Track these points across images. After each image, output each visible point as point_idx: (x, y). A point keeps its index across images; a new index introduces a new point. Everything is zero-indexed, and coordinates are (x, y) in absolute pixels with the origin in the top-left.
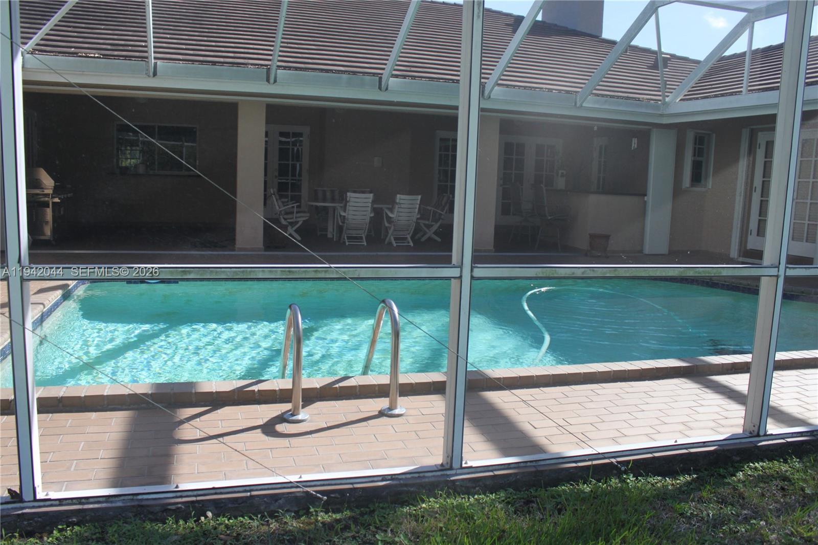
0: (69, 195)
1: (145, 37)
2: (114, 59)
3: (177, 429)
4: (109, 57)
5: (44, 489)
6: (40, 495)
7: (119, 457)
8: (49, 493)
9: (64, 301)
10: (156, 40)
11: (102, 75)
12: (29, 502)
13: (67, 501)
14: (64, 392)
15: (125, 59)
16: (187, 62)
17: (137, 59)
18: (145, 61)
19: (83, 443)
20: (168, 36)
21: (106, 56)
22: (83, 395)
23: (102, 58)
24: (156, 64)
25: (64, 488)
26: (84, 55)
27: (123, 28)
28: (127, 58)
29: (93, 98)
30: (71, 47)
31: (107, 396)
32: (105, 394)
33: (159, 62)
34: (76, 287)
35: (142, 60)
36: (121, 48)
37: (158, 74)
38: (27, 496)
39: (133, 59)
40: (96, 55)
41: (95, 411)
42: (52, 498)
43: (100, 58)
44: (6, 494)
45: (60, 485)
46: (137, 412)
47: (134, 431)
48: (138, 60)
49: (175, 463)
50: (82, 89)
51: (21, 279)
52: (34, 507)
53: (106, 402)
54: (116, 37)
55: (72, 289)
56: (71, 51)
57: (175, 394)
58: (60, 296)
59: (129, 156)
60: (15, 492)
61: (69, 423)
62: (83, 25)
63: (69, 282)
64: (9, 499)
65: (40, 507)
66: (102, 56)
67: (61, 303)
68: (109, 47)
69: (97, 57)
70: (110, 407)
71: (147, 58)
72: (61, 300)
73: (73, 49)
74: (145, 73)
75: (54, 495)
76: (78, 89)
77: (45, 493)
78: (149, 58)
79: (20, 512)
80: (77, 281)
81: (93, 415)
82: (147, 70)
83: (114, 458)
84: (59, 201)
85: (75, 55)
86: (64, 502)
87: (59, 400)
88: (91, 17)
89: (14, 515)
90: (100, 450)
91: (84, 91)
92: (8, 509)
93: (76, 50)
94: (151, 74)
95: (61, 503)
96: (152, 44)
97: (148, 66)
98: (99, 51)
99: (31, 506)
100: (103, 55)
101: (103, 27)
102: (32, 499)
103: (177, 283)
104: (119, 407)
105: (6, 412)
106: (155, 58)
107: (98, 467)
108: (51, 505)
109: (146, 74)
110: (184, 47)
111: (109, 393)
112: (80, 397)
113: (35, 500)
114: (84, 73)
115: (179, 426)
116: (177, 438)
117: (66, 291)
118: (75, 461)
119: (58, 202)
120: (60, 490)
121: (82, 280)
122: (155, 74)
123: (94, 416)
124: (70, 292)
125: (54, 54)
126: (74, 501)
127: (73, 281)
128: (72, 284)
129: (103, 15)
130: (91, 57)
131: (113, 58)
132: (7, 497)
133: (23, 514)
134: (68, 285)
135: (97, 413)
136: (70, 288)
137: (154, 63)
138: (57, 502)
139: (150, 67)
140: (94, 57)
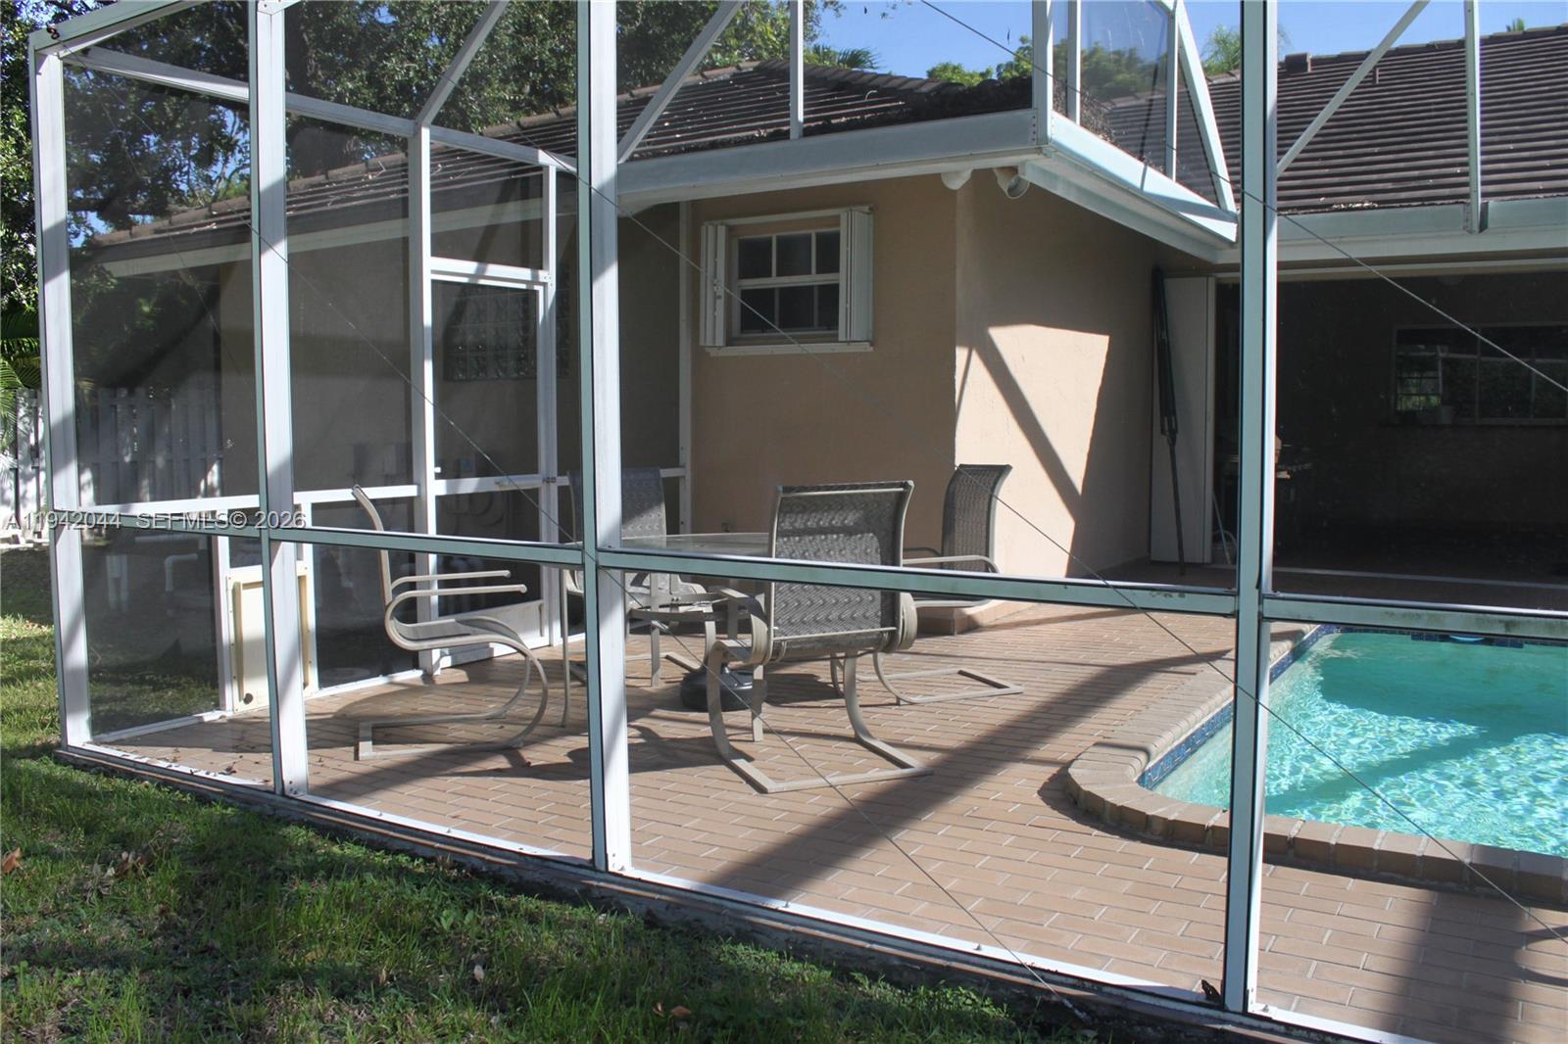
0: (1307, 466)
1: (1465, 155)
2: (1401, 206)
3: (1524, 948)
4: (1386, 205)
5: (1259, 998)
6: (1254, 1007)
7: (1400, 974)
8: (1270, 1008)
9: (1294, 661)
10: (1485, 157)
11: (1377, 240)
12: (1235, 1013)
13: (1300, 1032)
14: (1299, 830)
15: (1423, 205)
16: (1555, 194)
17: (1446, 202)
18: (1462, 202)
19: (1329, 932)
20: (1511, 146)
21: (1384, 204)
22: (1333, 842)
23: (1378, 208)
24: (1485, 206)
25: (1294, 1006)
26: (1343, 206)
27: (1416, 145)
28: (1426, 203)
29: (1392, 282)
30: (1319, 196)
31: (1379, 851)
32: (1376, 847)
33: (1492, 202)
34: (1315, 637)
35: (1457, 203)
36: (1413, 184)
37: (1490, 225)
38: (1233, 1002)
39: (1439, 202)
40: (1366, 204)
41: (1355, 876)
42: (1274, 1018)
43: (1374, 208)
44: (1198, 988)
45: (1287, 1000)
46: (1436, 894)
47: (1430, 932)
48: (1449, 204)
49: (1519, 1017)
50: (1374, 269)
51: (1259, 616)
52: (1240, 1025)
53: (1375, 864)
54: (1402, 165)
55: (1307, 640)
56: (1319, 203)
57: (1520, 873)
58: (1287, 652)
59: (1413, 390)
60: (1213, 988)
61: (1304, 889)
62: (1340, 153)
63: (1305, 627)
64: (1203, 999)
65: (1251, 1027)
66: (1376, 205)
67: (1290, 665)
68: (1389, 186)
69: (1369, 208)
70: (1384, 874)
71: (1467, 196)
72: (1289, 659)
73: (1322, 199)
74: (1461, 228)
75: (1277, 1014)
76: (1366, 268)
77: (1263, 1006)
78: (1473, 195)
79: (1219, 1027)
80: (1319, 626)
81: (1351, 883)
82: (1467, 220)
83: (1388, 974)
84: (1288, 477)
85: (1327, 210)
86: (1295, 1032)
87: (1289, 842)
88: (1355, 136)
89: (1208, 1028)
90: (1363, 952)
91: (1375, 271)
92: (1200, 1015)
93: (1329, 199)
94: (1476, 227)
95: (1289, 1032)
96: (1479, 167)
97: (1470, 212)
98: (1369, 196)
99: (1237, 1021)
100: (1378, 202)
101: (1376, 150)
102: (1240, 1009)
103: (1520, 646)
104: (1399, 876)
105: (1198, 846)
106: (1485, 195)
107: (1357, 984)
108: (1271, 1031)
109: (1464, 228)
110: (1547, 163)
111: (1384, 848)
112: (1328, 844)
113: (1245, 1013)
114: (1344, 239)
115: (1527, 943)
116: (1524, 967)
117: (1298, 643)
118: (1315, 962)
119: (1286, 479)
120: (1288, 1008)
121: (1328, 625)
122: (1483, 226)
123: (1350, 885)
124: (1305, 645)
125: (1290, 211)
126: (1312, 1035)
127: (1312, 625)
128: (1309, 630)
129: (1377, 126)
130: (1357, 209)
131: (1398, 205)
132: (1199, 994)
133: (1223, 1031)
134: (1302, 633)
135: (1356, 880)
136: (1305, 638)
137: (1482, 204)
138: (1282, 1029)
139: (1474, 213)
140: (1362, 209)
